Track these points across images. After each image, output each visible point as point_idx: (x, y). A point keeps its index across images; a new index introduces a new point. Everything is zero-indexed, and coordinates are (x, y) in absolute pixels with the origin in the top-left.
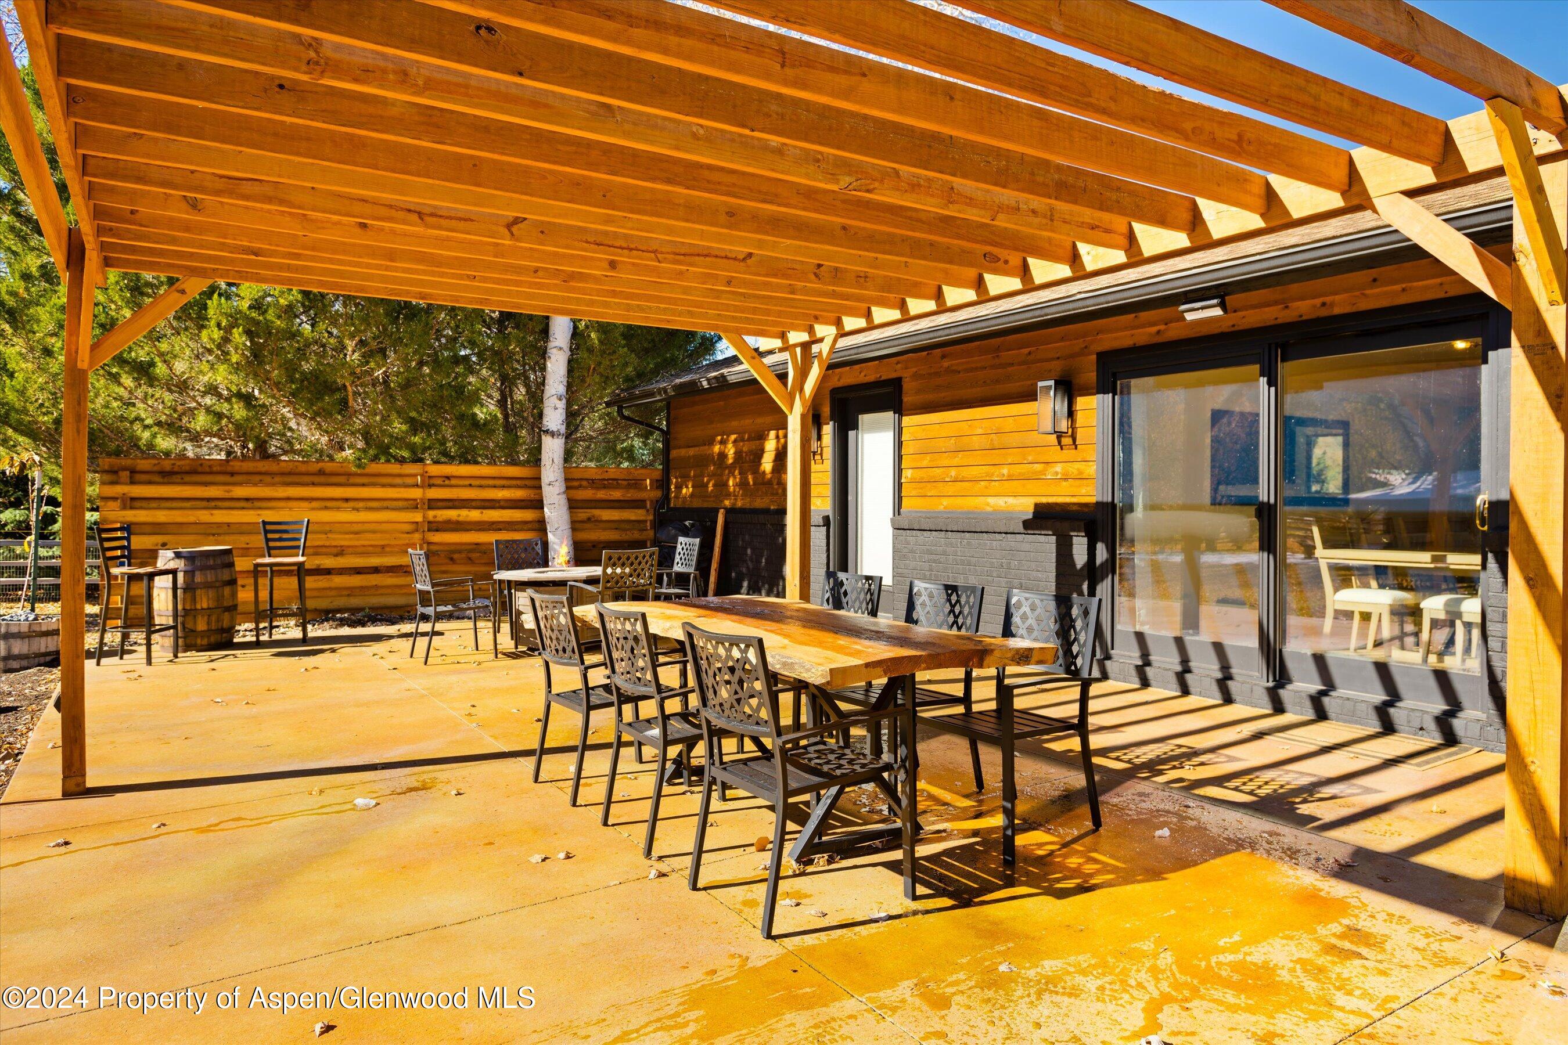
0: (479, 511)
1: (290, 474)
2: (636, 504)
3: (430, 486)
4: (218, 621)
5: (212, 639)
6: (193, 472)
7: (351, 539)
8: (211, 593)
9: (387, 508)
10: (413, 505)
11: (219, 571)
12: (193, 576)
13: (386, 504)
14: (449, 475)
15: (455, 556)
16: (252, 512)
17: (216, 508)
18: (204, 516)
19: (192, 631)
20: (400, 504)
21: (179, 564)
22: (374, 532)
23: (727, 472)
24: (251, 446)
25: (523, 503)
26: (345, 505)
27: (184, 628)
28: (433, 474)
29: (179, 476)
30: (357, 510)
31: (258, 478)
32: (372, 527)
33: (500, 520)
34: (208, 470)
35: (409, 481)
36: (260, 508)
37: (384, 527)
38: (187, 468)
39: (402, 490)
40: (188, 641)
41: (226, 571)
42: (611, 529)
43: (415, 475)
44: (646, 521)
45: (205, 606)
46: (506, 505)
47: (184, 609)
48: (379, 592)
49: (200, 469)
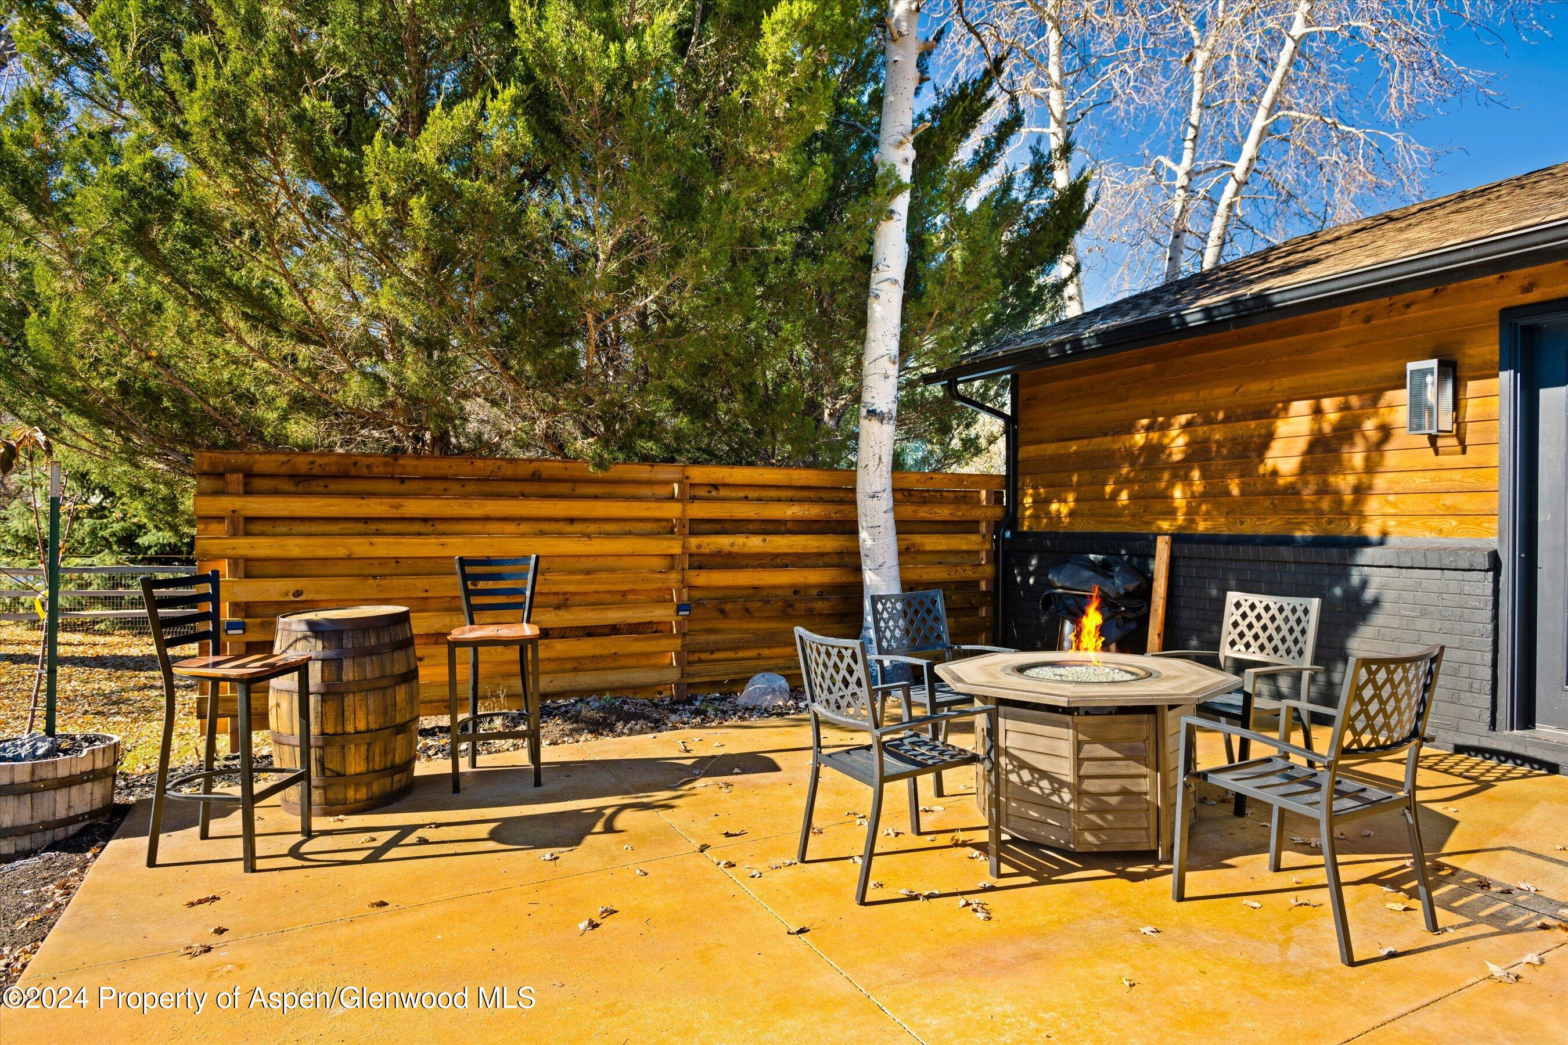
0: (761, 537)
1: (487, 480)
2: (968, 527)
3: (694, 499)
4: (385, 752)
5: (376, 788)
6: (343, 476)
7: (579, 582)
8: (373, 700)
9: (630, 533)
10: (667, 529)
11: (387, 658)
12: (340, 668)
13: (627, 527)
14: (720, 481)
15: (728, 607)
16: (432, 540)
17: (378, 533)
18: (360, 547)
19: (339, 775)
20: (648, 526)
21: (316, 648)
22: (611, 570)
23: (1166, 476)
24: (428, 436)
25: (817, 526)
26: (569, 528)
27: (323, 768)
28: (696, 481)
29: (321, 483)
30: (589, 536)
31: (440, 486)
32: (610, 562)
33: (789, 551)
34: (364, 471)
35: (662, 491)
36: (443, 534)
37: (625, 562)
38: (333, 469)
39: (653, 505)
40: (331, 795)
41: (400, 656)
42: (934, 564)
43: (670, 482)
44: (978, 552)
45: (362, 726)
46: (796, 528)
47: (323, 734)
48: (617, 664)
49: (353, 471)
